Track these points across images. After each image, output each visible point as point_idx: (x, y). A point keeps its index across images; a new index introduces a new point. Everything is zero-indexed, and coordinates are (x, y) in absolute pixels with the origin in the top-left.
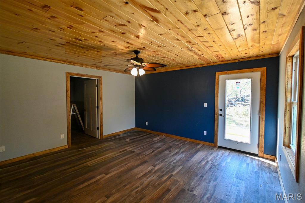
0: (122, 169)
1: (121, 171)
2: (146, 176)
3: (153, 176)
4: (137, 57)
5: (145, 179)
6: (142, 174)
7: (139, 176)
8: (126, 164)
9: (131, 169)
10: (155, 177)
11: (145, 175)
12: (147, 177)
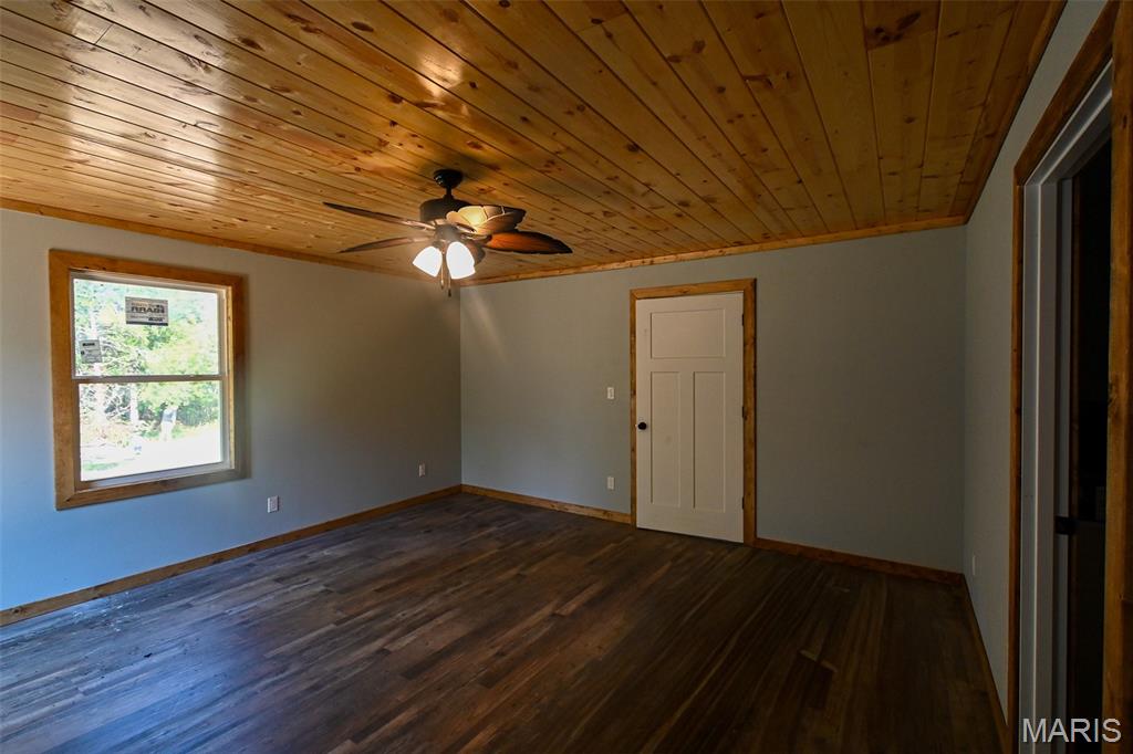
0: (511, 633)
1: (510, 627)
2: (426, 616)
3: (404, 618)
4: (449, 196)
5: (433, 609)
6: (440, 620)
7: (449, 615)
8: (500, 654)
9: (477, 635)
10: (399, 615)
11: (431, 617)
12: (424, 614)
